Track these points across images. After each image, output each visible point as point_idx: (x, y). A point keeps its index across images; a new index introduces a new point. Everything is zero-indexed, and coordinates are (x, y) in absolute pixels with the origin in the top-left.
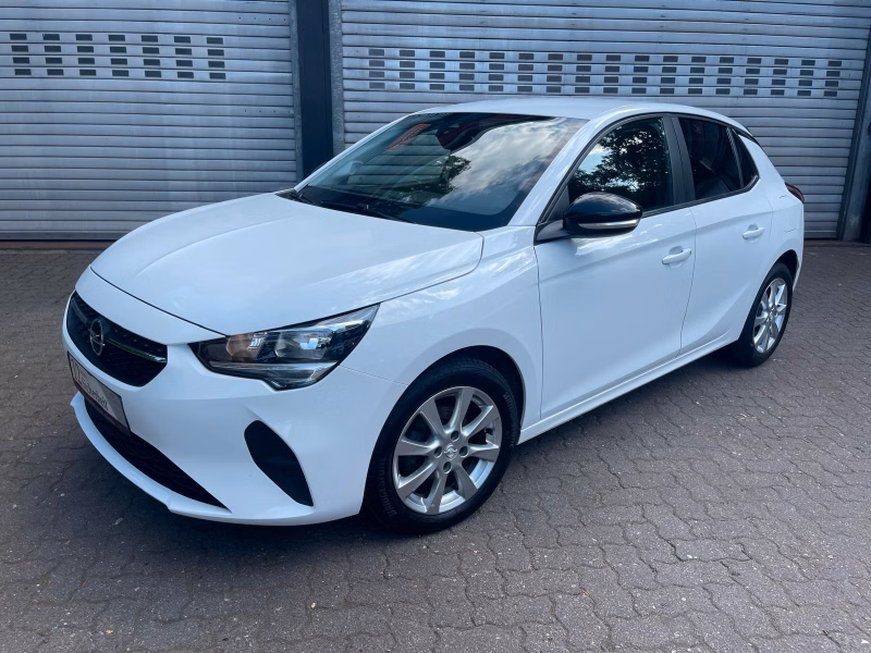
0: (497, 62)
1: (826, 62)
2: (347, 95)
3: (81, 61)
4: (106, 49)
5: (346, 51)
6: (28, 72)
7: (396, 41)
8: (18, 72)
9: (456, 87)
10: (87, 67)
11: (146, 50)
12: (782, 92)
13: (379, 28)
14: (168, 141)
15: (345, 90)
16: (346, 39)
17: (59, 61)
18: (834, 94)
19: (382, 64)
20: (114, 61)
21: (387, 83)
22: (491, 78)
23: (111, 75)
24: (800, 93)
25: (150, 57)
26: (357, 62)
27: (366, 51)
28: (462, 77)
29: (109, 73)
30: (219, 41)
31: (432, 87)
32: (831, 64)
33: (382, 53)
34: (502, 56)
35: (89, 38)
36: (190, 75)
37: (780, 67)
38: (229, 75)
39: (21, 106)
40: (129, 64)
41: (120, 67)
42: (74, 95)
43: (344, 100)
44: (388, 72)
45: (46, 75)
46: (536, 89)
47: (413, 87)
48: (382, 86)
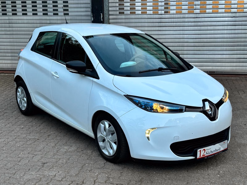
0: (167, 2)
2: (111, 17)
3: (23, 10)
4: (31, 6)
5: (110, 1)
6: (6, 14)
8: (3, 14)
10: (24, 12)
11: (43, 6)
15: (109, 15)
17: (16, 10)
19: (123, 5)
20: (33, 10)
21: (125, 12)
22: (165, 8)
23: (32, 15)
25: (45, 8)
26: (114, 5)
27: (117, 1)
28: (153, 8)
30: (67, 2)
33: (123, 1)
35: (25, 2)
36: (57, 14)
38: (70, 14)
40: (38, 11)
41: (35, 12)
42: (20, 21)
43: (109, 19)
44: (126, 7)
45: (11, 15)
46: (183, 11)
47: (135, 13)
48: (123, 13)
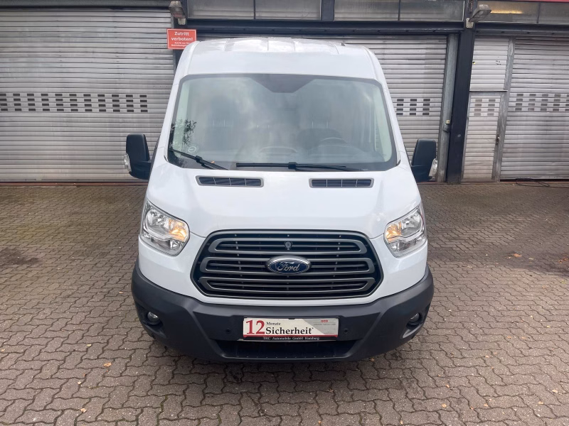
1: (422, 99)
3: (86, 105)
4: (97, 100)
6: (63, 110)
8: (58, 110)
10: (88, 108)
11: (114, 101)
12: (402, 114)
17: (76, 105)
18: (428, 114)
20: (100, 105)
23: (99, 111)
24: (411, 114)
25: (116, 103)
29: (97, 110)
30: (145, 96)
32: (425, 100)
35: (89, 95)
36: (133, 111)
37: (400, 103)
38: (149, 111)
39: (59, 124)
40: (107, 106)
41: (103, 108)
45: (70, 111)
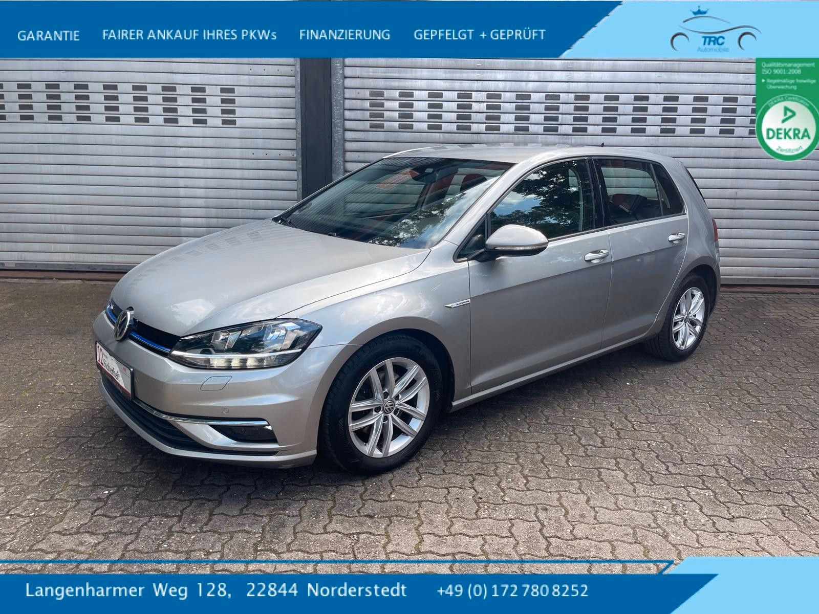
0: (494, 102)
2: (349, 135)
3: (107, 109)
4: (130, 98)
5: (348, 94)
6: (60, 118)
7: (395, 83)
8: (51, 118)
9: (453, 127)
10: (112, 114)
11: (165, 99)
13: (380, 72)
14: (182, 182)
15: (345, 130)
16: (348, 83)
17: (88, 108)
19: (382, 105)
20: (136, 109)
21: (386, 123)
22: (488, 118)
23: (133, 121)
25: (169, 105)
26: (358, 104)
27: (367, 94)
28: (459, 117)
29: (131, 119)
30: (232, 91)
31: (430, 127)
33: (382, 94)
34: (499, 97)
35: (115, 87)
36: (205, 122)
38: (239, 122)
39: (52, 148)
40: (150, 112)
41: (141, 115)
42: (100, 139)
43: (345, 141)
44: (388, 112)
45: (75, 120)
46: (533, 128)
47: (411, 127)
48: (382, 126)
